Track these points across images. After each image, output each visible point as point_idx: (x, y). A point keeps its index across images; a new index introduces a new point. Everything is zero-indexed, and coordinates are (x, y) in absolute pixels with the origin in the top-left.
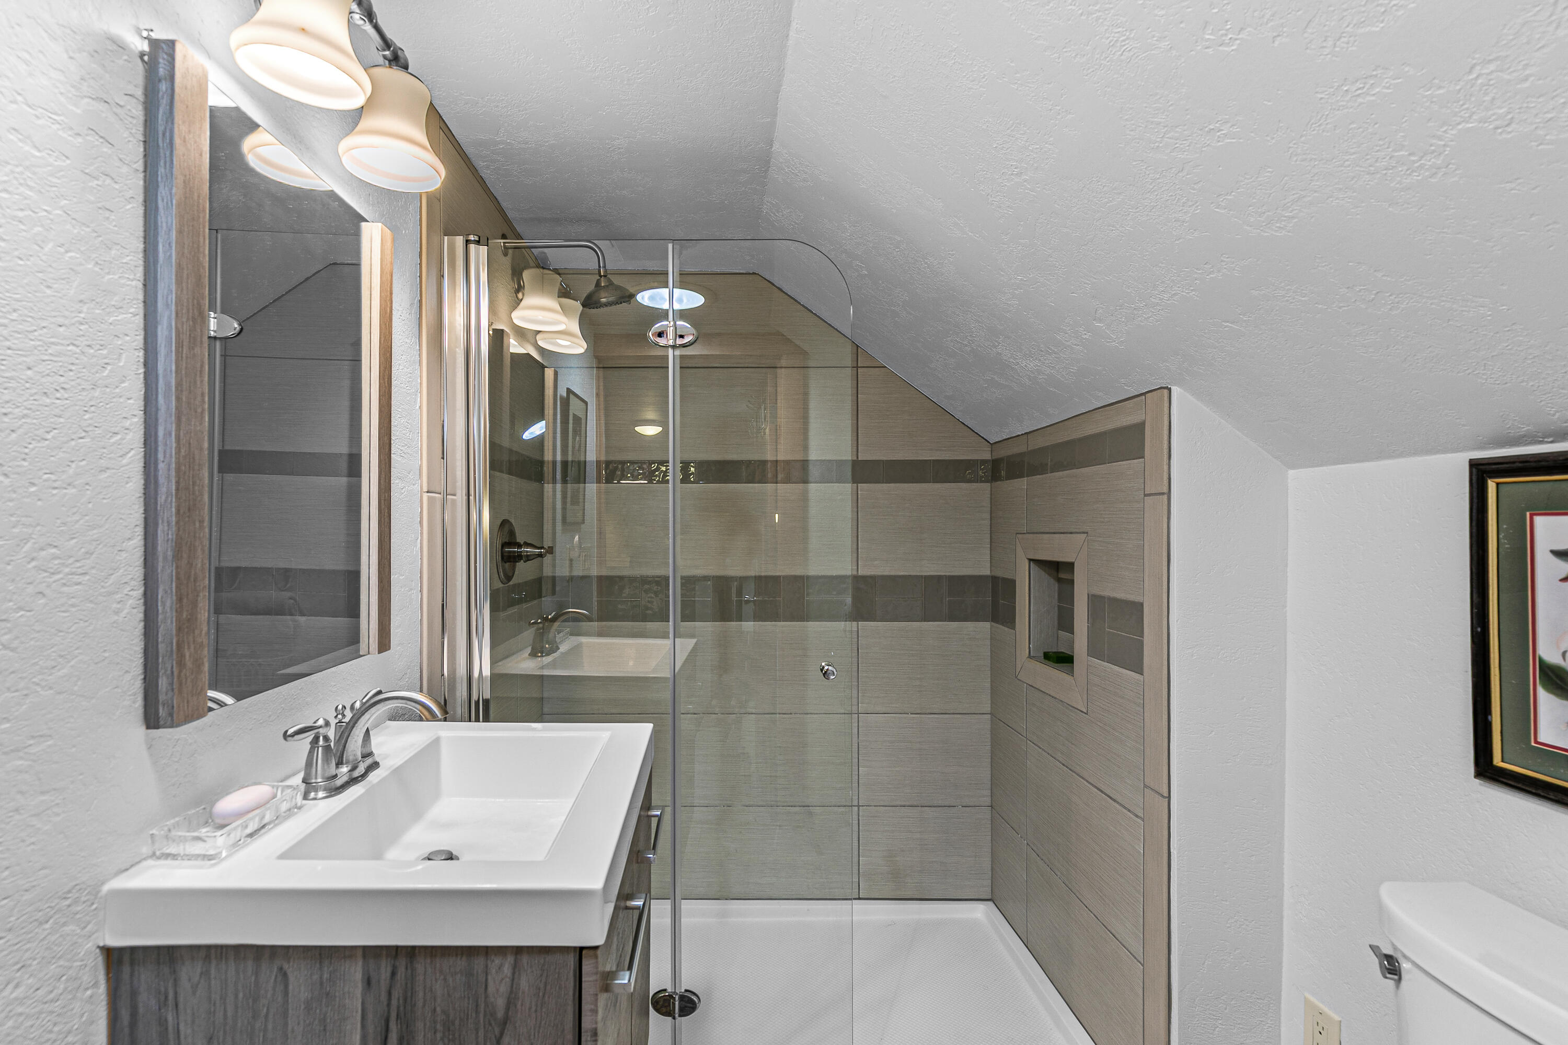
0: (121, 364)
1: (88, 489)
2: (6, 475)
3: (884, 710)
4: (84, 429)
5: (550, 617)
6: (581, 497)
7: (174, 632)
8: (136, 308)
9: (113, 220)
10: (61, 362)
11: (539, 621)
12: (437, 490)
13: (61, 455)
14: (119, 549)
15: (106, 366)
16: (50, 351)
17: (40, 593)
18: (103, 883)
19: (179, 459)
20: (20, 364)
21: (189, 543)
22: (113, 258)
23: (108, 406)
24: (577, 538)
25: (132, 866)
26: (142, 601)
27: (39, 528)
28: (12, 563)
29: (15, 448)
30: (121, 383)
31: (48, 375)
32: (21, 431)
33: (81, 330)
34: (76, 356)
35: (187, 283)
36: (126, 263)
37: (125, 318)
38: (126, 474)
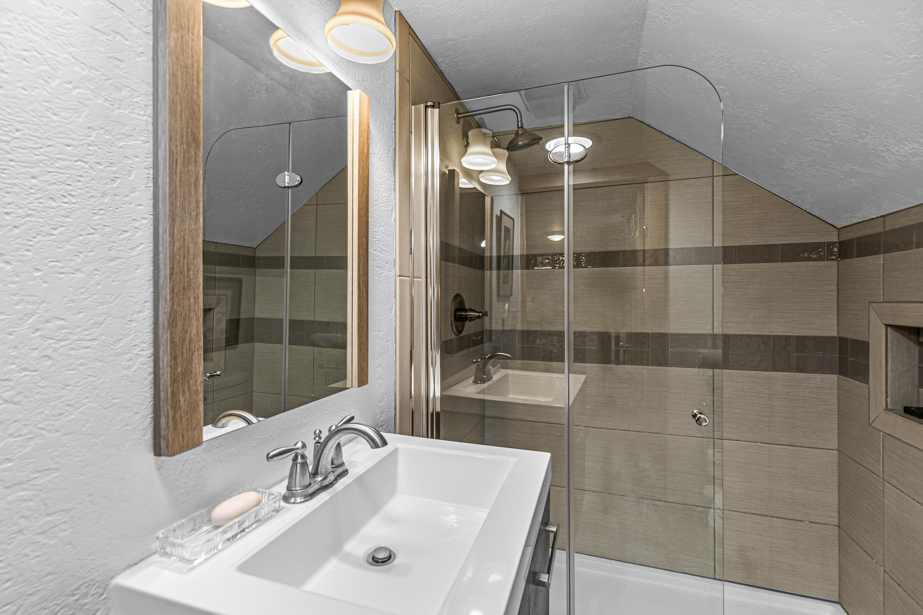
0: (132, 178)
1: (96, 274)
2: (8, 263)
3: (736, 438)
4: (93, 227)
5: (487, 357)
6: (510, 279)
7: (169, 383)
8: (146, 137)
9: (123, 68)
10: (68, 174)
11: (479, 360)
12: (407, 274)
13: (68, 247)
14: (129, 320)
15: (115, 179)
16: (57, 165)
17: (47, 356)
18: (112, 578)
19: (173, 250)
20: (24, 173)
21: (183, 315)
22: (124, 97)
23: (117, 210)
24: (507, 305)
25: (142, 560)
26: (152, 358)
27: (44, 305)
28: (15, 333)
29: (18, 241)
30: (130, 193)
31: (54, 183)
32: (22, 228)
33: (89, 150)
34: (85, 170)
35: (181, 115)
36: (136, 102)
37: (135, 144)
38: (136, 262)
